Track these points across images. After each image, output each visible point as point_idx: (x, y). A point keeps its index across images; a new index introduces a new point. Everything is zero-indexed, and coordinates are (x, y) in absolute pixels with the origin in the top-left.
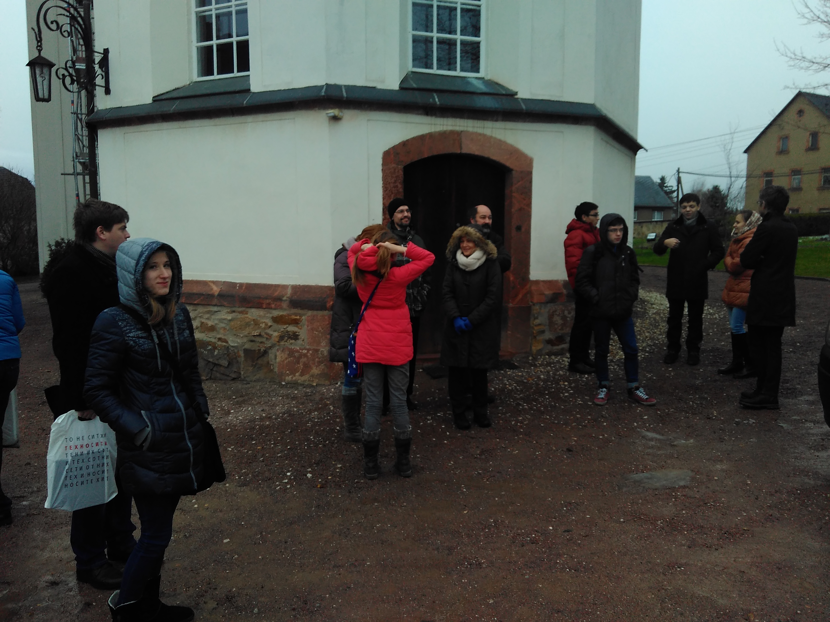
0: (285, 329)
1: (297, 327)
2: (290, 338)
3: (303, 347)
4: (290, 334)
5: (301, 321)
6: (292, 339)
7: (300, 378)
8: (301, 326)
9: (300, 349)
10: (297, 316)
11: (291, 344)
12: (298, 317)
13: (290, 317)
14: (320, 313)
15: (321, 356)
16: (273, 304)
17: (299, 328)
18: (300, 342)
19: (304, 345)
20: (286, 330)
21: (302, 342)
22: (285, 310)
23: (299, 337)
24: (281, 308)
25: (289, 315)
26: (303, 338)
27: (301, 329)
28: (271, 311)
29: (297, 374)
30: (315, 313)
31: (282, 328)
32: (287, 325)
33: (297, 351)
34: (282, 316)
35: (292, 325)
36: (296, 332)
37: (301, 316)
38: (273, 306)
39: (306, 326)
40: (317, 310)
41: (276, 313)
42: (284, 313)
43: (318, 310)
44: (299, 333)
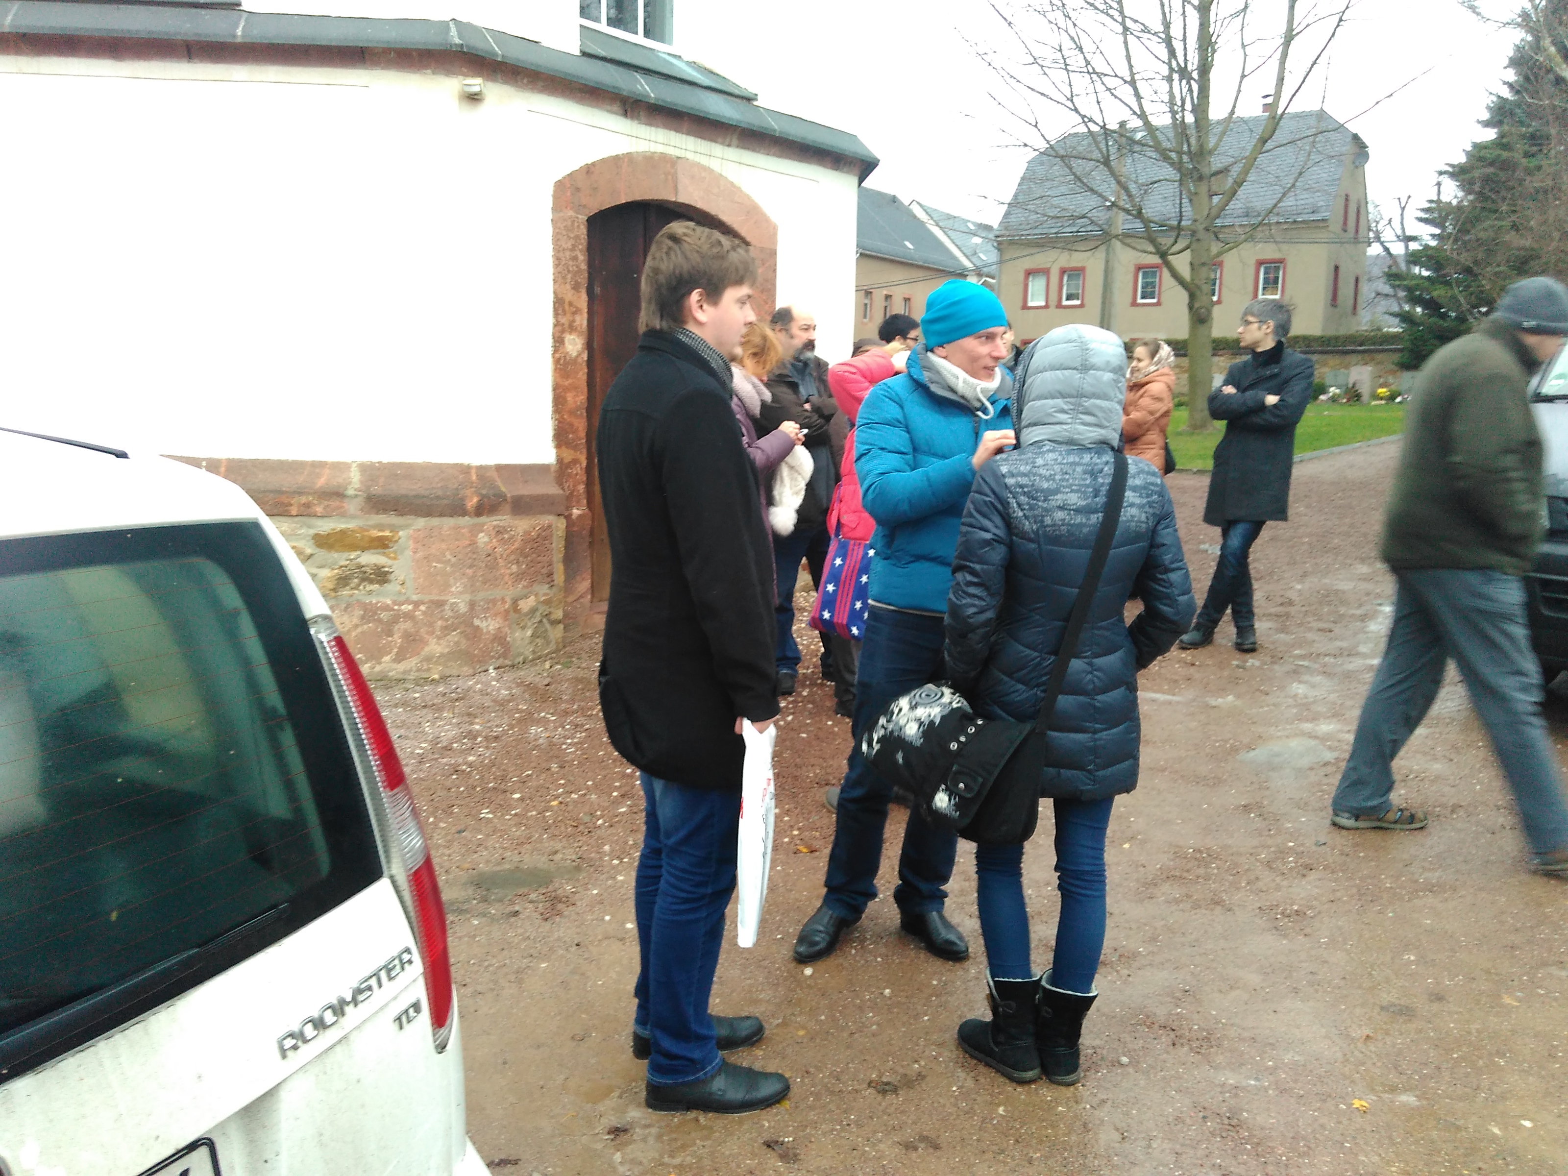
0: (351, 560)
1: (384, 554)
2: (365, 579)
3: (403, 598)
4: (365, 572)
5: (396, 541)
6: (371, 582)
7: (395, 666)
8: (395, 552)
9: (395, 603)
10: (383, 531)
11: (370, 592)
12: (387, 533)
13: (366, 533)
14: (449, 522)
15: (451, 614)
16: (320, 504)
17: (390, 558)
18: (392, 587)
19: (405, 594)
20: (355, 562)
21: (399, 587)
22: (353, 517)
23: (392, 577)
24: (343, 515)
25: (362, 529)
26: (402, 578)
27: (395, 559)
28: (313, 521)
29: (387, 659)
30: (435, 521)
31: (343, 558)
32: (359, 552)
33: (387, 608)
34: (343, 532)
35: (372, 551)
36: (383, 567)
37: (394, 529)
38: (319, 510)
39: (409, 553)
40: (441, 515)
41: (326, 526)
42: (351, 525)
43: (444, 516)
44: (390, 567)
